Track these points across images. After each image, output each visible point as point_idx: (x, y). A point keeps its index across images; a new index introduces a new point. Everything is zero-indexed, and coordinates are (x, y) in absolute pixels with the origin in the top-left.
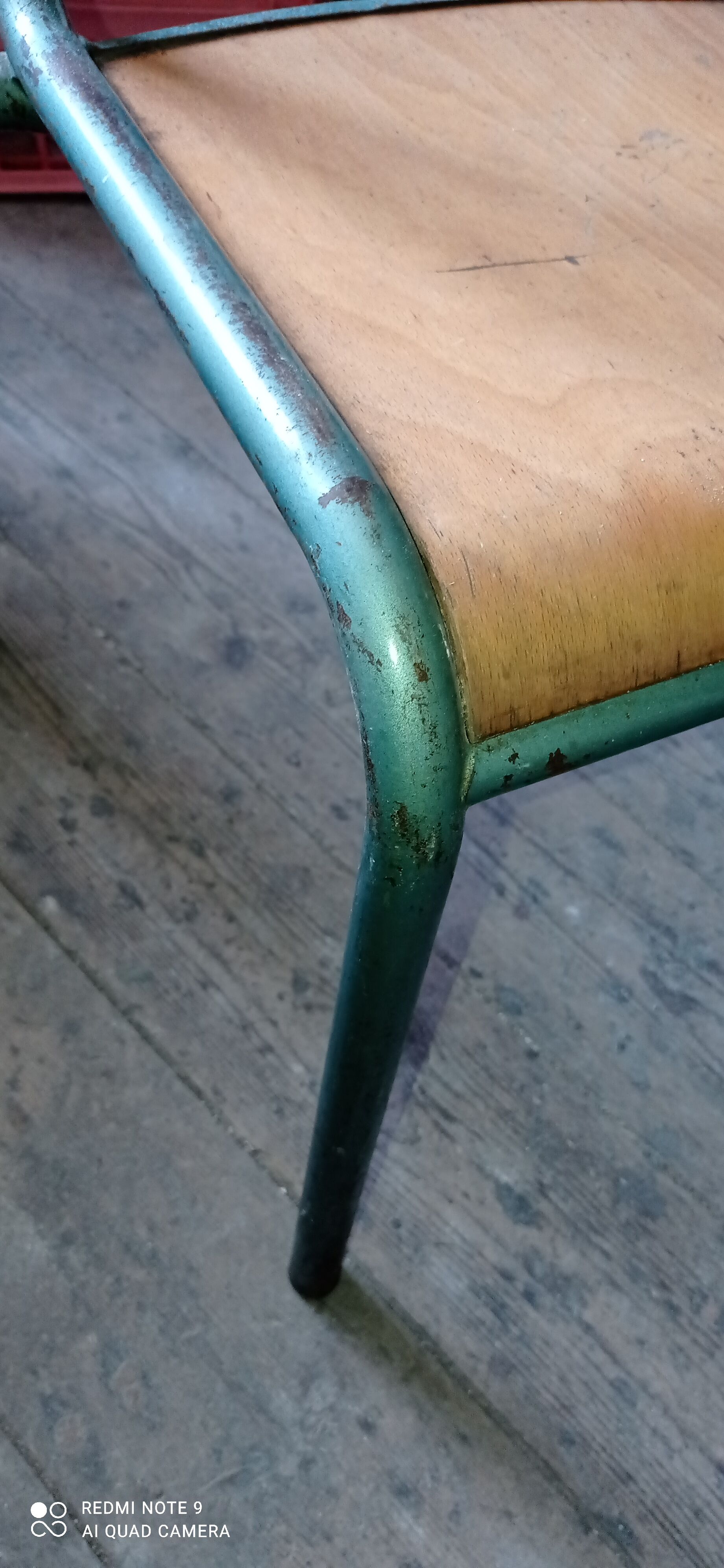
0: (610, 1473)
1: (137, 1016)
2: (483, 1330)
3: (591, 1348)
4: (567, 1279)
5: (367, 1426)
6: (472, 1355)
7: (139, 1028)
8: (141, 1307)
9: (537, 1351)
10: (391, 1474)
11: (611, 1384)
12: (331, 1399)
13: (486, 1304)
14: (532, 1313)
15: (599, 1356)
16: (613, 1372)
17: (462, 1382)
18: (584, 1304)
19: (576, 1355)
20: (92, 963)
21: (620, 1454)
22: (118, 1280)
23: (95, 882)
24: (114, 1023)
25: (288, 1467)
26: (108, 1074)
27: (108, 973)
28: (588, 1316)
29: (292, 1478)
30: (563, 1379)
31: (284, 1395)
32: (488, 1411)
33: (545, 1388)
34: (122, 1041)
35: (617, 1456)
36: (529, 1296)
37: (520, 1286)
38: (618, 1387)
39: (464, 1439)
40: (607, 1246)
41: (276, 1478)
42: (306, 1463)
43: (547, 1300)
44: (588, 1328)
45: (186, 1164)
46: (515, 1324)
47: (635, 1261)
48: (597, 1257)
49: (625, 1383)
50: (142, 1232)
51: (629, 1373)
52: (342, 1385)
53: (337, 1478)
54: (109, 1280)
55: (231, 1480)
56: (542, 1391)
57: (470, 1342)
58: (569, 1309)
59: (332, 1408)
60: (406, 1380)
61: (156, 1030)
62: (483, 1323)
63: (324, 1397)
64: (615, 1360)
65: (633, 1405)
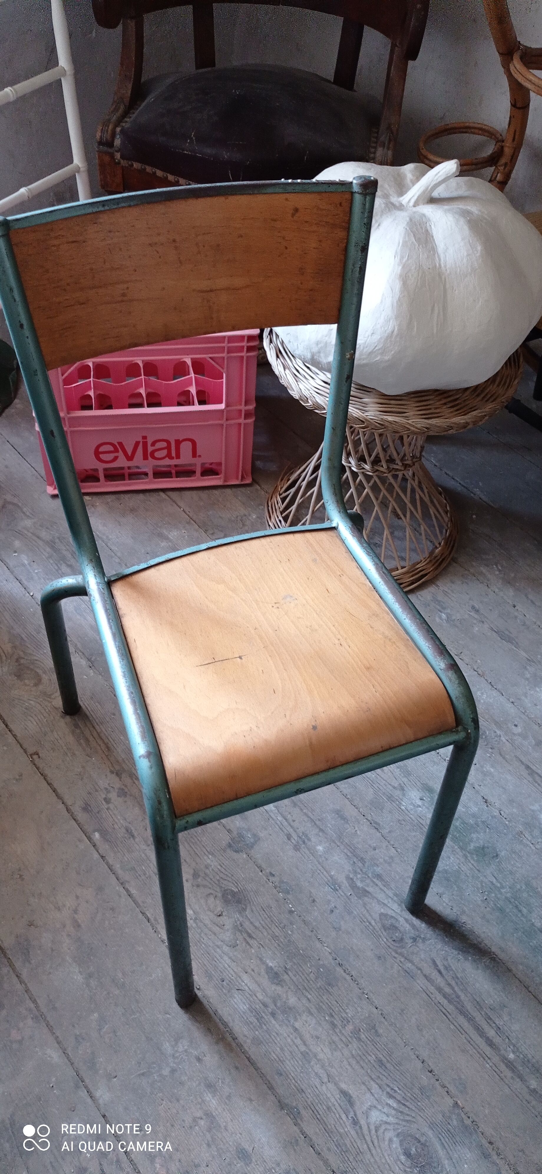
0: (295, 1088)
1: (127, 886)
2: (251, 1026)
3: (296, 1038)
4: (290, 1009)
5: (199, 1060)
6: (245, 1036)
7: (127, 890)
8: (116, 1005)
9: (273, 1037)
10: (206, 1079)
11: (301, 1053)
12: (186, 1047)
13: (255, 1016)
14: (274, 1022)
15: (298, 1041)
16: (303, 1048)
17: (239, 1045)
18: (296, 1020)
19: (289, 1040)
20: (111, 862)
21: (300, 1081)
22: (108, 993)
23: (116, 826)
24: (117, 888)
25: (166, 1072)
26: (112, 909)
27: (117, 867)
28: (297, 1025)
29: (167, 1076)
30: (282, 1049)
31: (167, 1044)
32: (249, 1059)
33: (274, 1052)
34: (120, 896)
35: (299, 1082)
36: (273, 1014)
37: (270, 1010)
38: (304, 1055)
39: (237, 1068)
40: (309, 996)
41: (161, 1075)
42: (173, 1071)
43: (281, 1017)
44: (296, 1030)
45: (141, 949)
46: (265, 1025)
47: (321, 1004)
48: (304, 1001)
49: (307, 1054)
50: (120, 975)
51: (310, 1050)
52: (191, 1042)
53: (184, 1078)
54: (105, 993)
55: (143, 1074)
56: (272, 1053)
57: (245, 1030)
58: (289, 1021)
59: (186, 1051)
60: (217, 1043)
61: (133, 891)
62: (252, 1023)
63: (183, 1047)
64: (305, 1044)
65: (310, 1062)
